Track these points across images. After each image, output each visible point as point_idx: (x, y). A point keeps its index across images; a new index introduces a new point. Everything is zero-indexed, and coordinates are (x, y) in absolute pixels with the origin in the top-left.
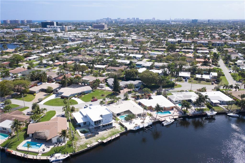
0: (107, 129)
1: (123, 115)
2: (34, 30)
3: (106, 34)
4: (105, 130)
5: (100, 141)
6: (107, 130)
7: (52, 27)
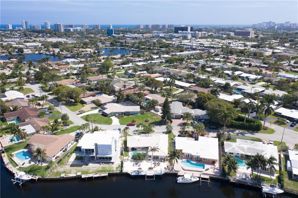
0: (101, 162)
1: (139, 151)
2: (163, 36)
3: (243, 44)
4: (99, 163)
5: (79, 174)
6: (100, 165)
7: (183, 33)
